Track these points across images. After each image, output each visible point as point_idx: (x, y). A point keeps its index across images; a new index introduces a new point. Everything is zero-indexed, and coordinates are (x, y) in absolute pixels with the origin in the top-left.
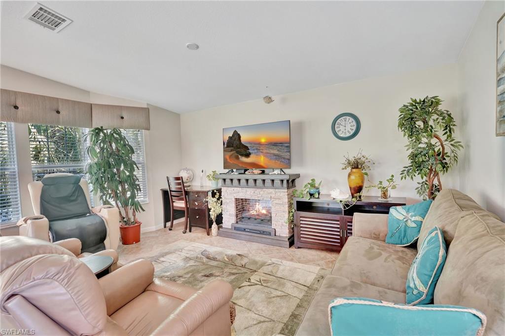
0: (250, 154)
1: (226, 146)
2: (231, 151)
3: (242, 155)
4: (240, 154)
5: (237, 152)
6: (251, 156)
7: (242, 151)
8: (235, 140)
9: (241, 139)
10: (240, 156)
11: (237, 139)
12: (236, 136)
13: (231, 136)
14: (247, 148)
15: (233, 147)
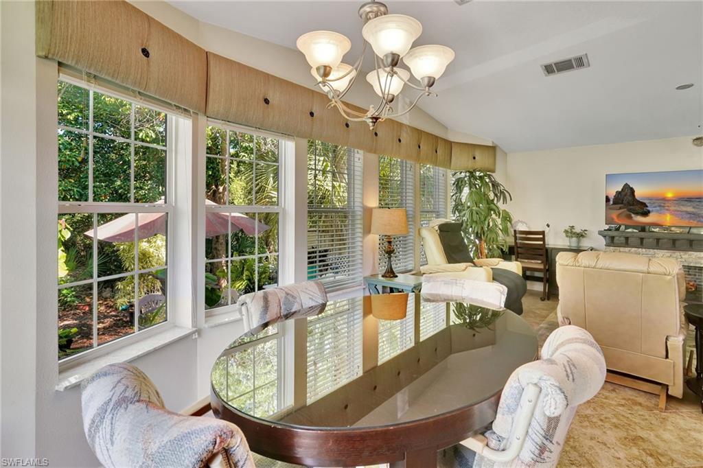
0: (649, 212)
1: (611, 202)
2: (620, 208)
3: (637, 214)
4: (634, 213)
5: (629, 210)
6: (651, 214)
7: (637, 208)
8: (625, 195)
9: (635, 194)
10: (633, 215)
11: (629, 194)
12: (628, 191)
13: (620, 190)
14: (644, 205)
15: (622, 203)
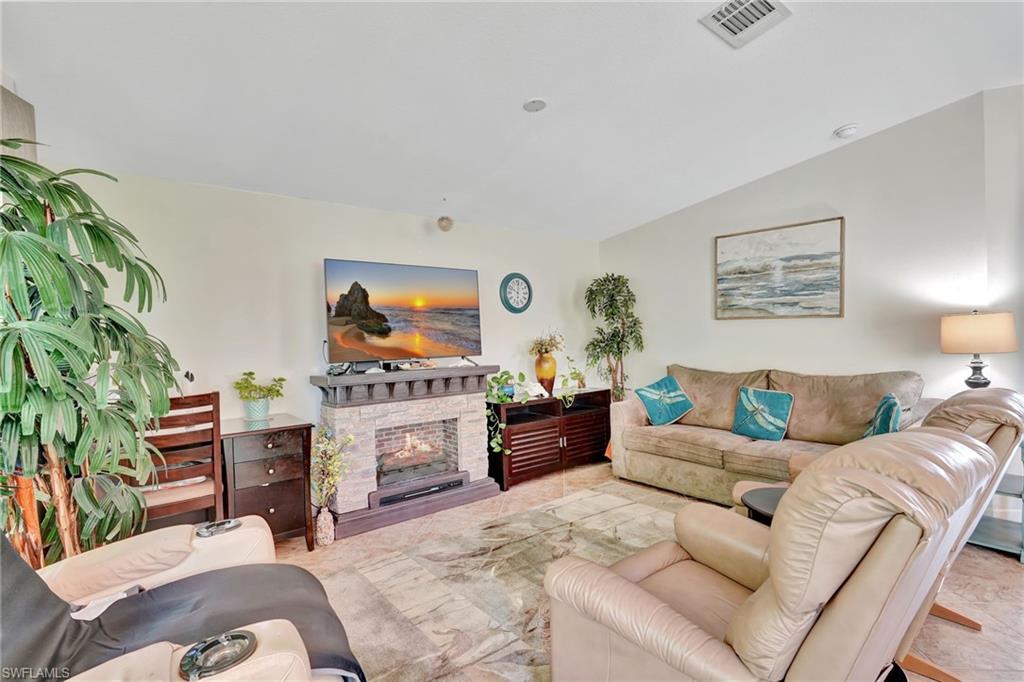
0: (390, 330)
1: (333, 313)
2: (347, 324)
3: (372, 332)
4: (368, 332)
5: (361, 327)
6: (393, 334)
7: (372, 323)
8: (355, 301)
9: (370, 299)
10: (366, 335)
11: (359, 300)
12: (358, 294)
13: (346, 293)
14: (382, 318)
15: (350, 315)
